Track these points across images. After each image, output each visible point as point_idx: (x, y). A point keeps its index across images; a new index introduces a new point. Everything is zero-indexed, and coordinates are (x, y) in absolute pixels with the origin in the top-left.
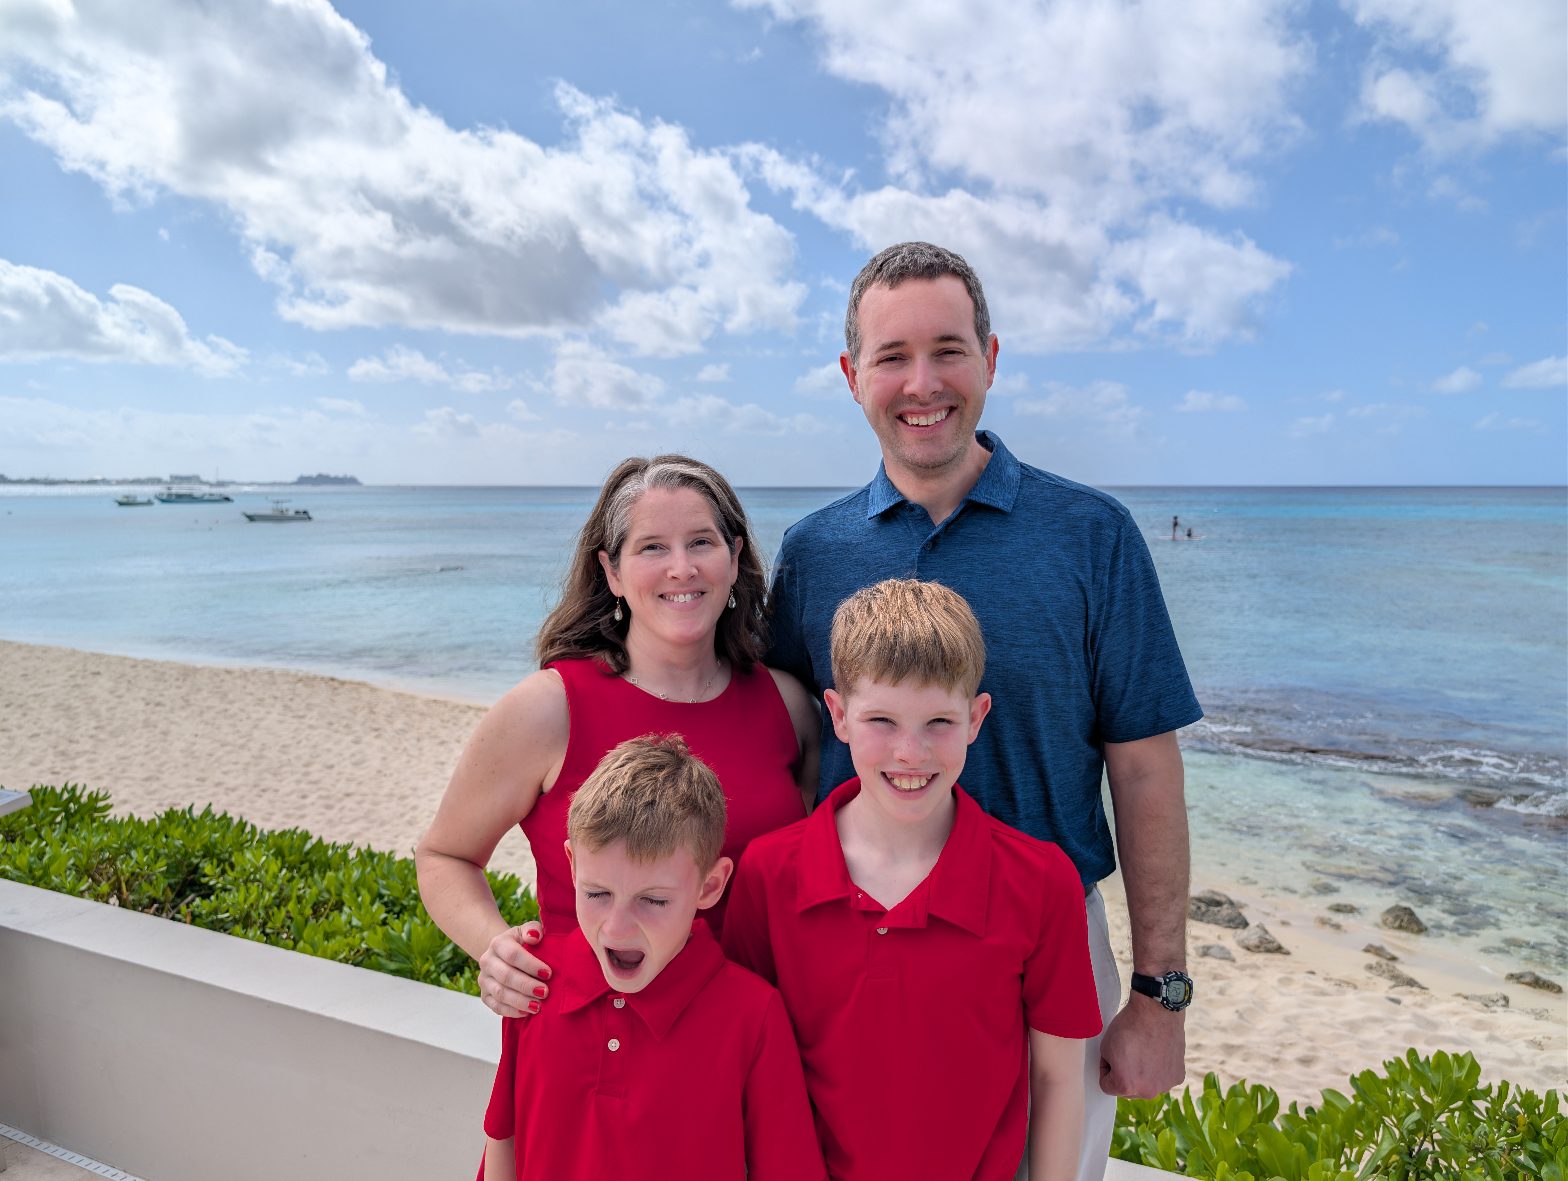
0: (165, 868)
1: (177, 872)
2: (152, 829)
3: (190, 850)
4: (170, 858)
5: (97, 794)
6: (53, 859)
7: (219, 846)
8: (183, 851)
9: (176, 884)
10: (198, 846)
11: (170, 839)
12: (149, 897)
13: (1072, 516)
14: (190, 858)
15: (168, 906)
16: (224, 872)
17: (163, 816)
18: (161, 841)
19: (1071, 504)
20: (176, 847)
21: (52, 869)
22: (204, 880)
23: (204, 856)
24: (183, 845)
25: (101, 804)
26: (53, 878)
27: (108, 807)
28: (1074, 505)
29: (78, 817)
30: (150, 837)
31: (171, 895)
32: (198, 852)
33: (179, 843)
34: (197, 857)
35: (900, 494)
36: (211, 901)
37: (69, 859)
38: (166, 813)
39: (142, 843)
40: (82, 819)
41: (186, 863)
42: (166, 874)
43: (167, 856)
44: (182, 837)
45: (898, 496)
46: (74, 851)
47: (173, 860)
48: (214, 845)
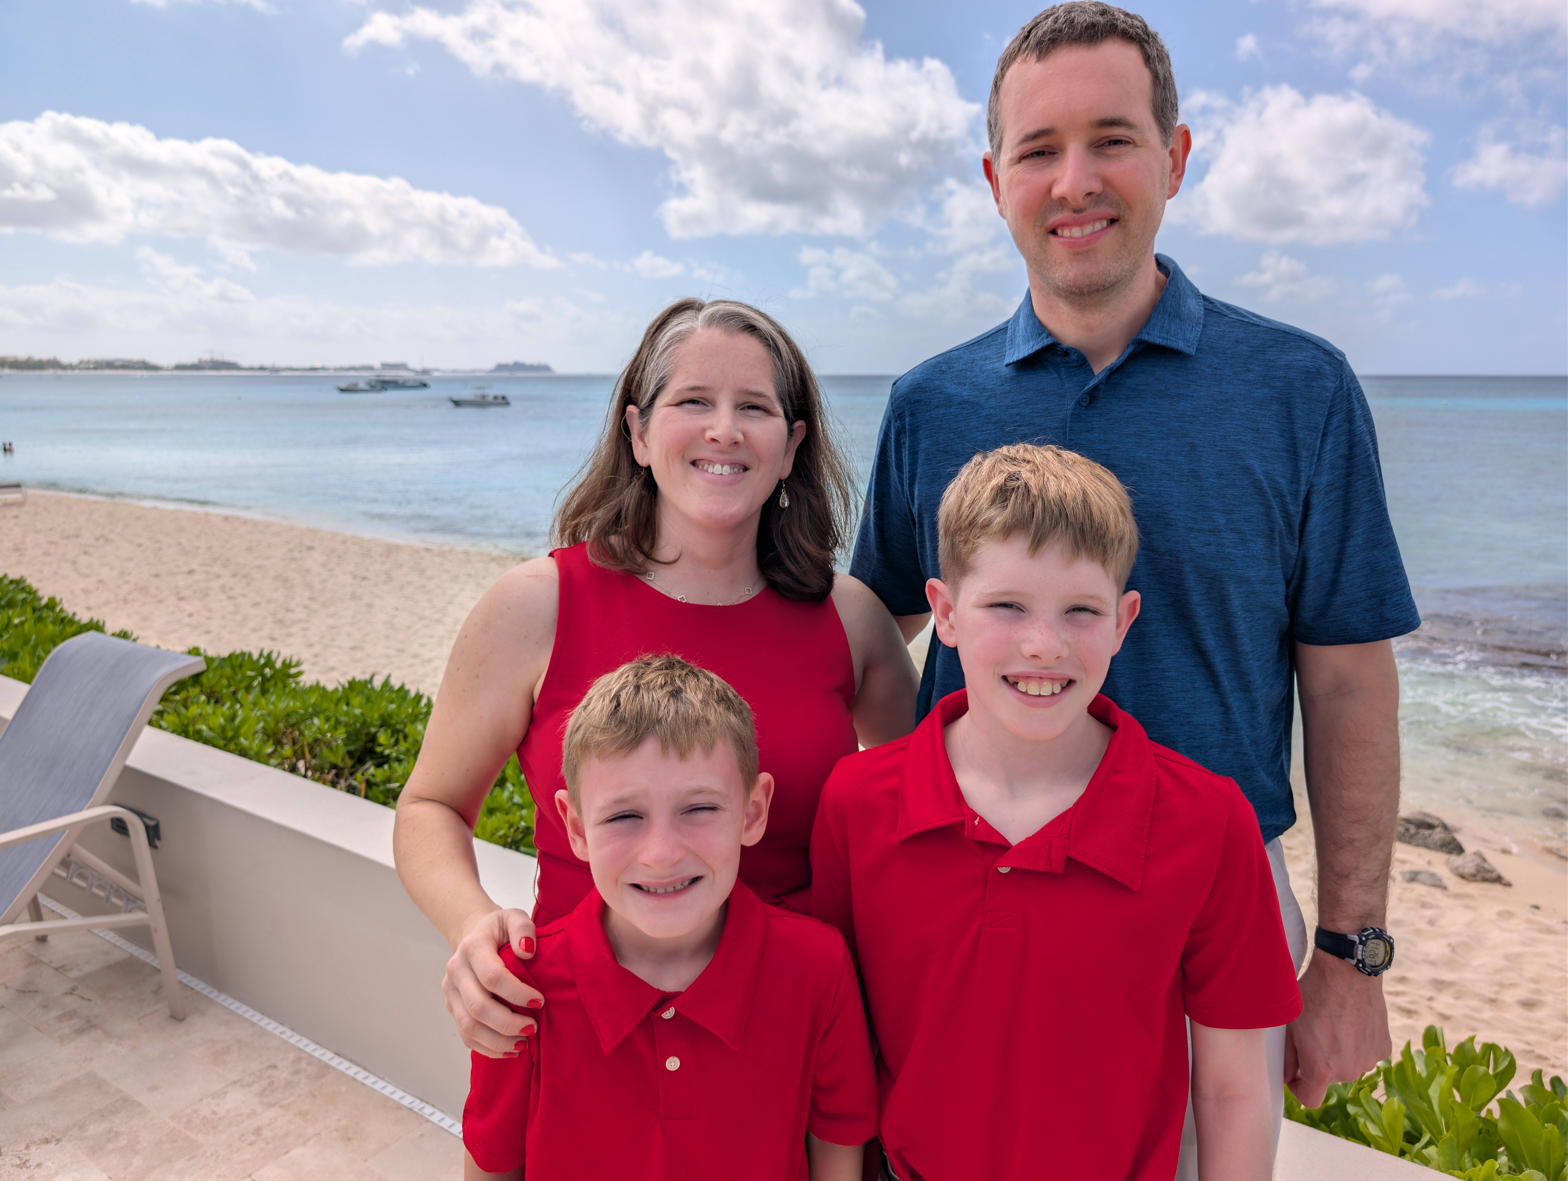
0: (344, 736)
1: (357, 740)
2: (336, 697)
3: (369, 720)
4: (351, 725)
5: (291, 662)
6: (243, 722)
7: (395, 717)
8: (361, 720)
9: (356, 751)
10: (376, 716)
11: (350, 707)
12: (330, 763)
13: (1272, 364)
14: (369, 727)
15: (346, 772)
16: (397, 742)
17: (347, 685)
18: (342, 708)
19: (1271, 347)
20: (355, 716)
21: (243, 730)
22: (379, 749)
23: (381, 726)
24: (362, 714)
25: (293, 671)
26: (242, 740)
27: (300, 674)
28: (1274, 349)
29: (272, 682)
30: (332, 705)
31: (350, 762)
32: (376, 721)
33: (358, 711)
34: (375, 726)
35: (1050, 334)
36: (384, 770)
37: (258, 723)
38: (350, 683)
39: (325, 710)
40: (276, 685)
41: (365, 731)
42: (348, 740)
43: (347, 725)
44: (360, 707)
45: (1047, 337)
46: (262, 715)
47: (353, 727)
48: (390, 716)
